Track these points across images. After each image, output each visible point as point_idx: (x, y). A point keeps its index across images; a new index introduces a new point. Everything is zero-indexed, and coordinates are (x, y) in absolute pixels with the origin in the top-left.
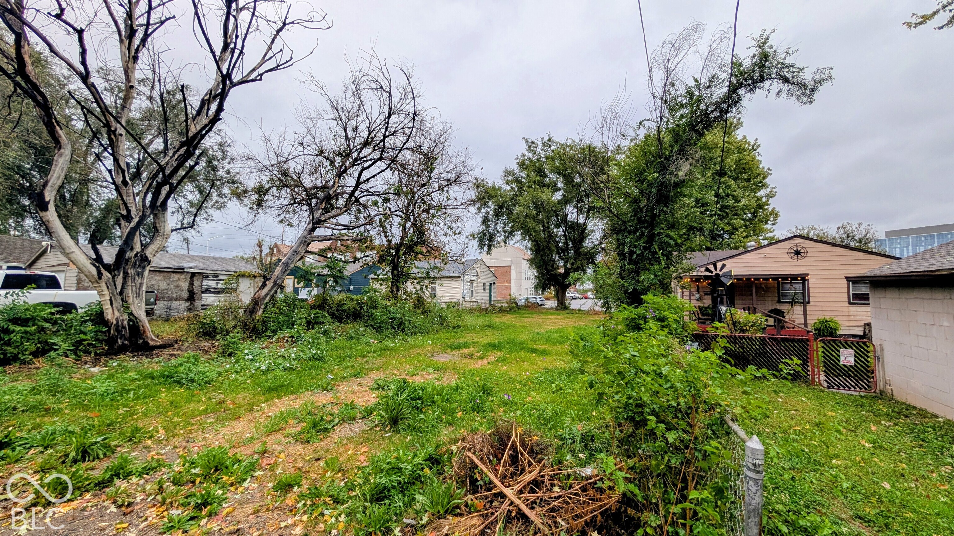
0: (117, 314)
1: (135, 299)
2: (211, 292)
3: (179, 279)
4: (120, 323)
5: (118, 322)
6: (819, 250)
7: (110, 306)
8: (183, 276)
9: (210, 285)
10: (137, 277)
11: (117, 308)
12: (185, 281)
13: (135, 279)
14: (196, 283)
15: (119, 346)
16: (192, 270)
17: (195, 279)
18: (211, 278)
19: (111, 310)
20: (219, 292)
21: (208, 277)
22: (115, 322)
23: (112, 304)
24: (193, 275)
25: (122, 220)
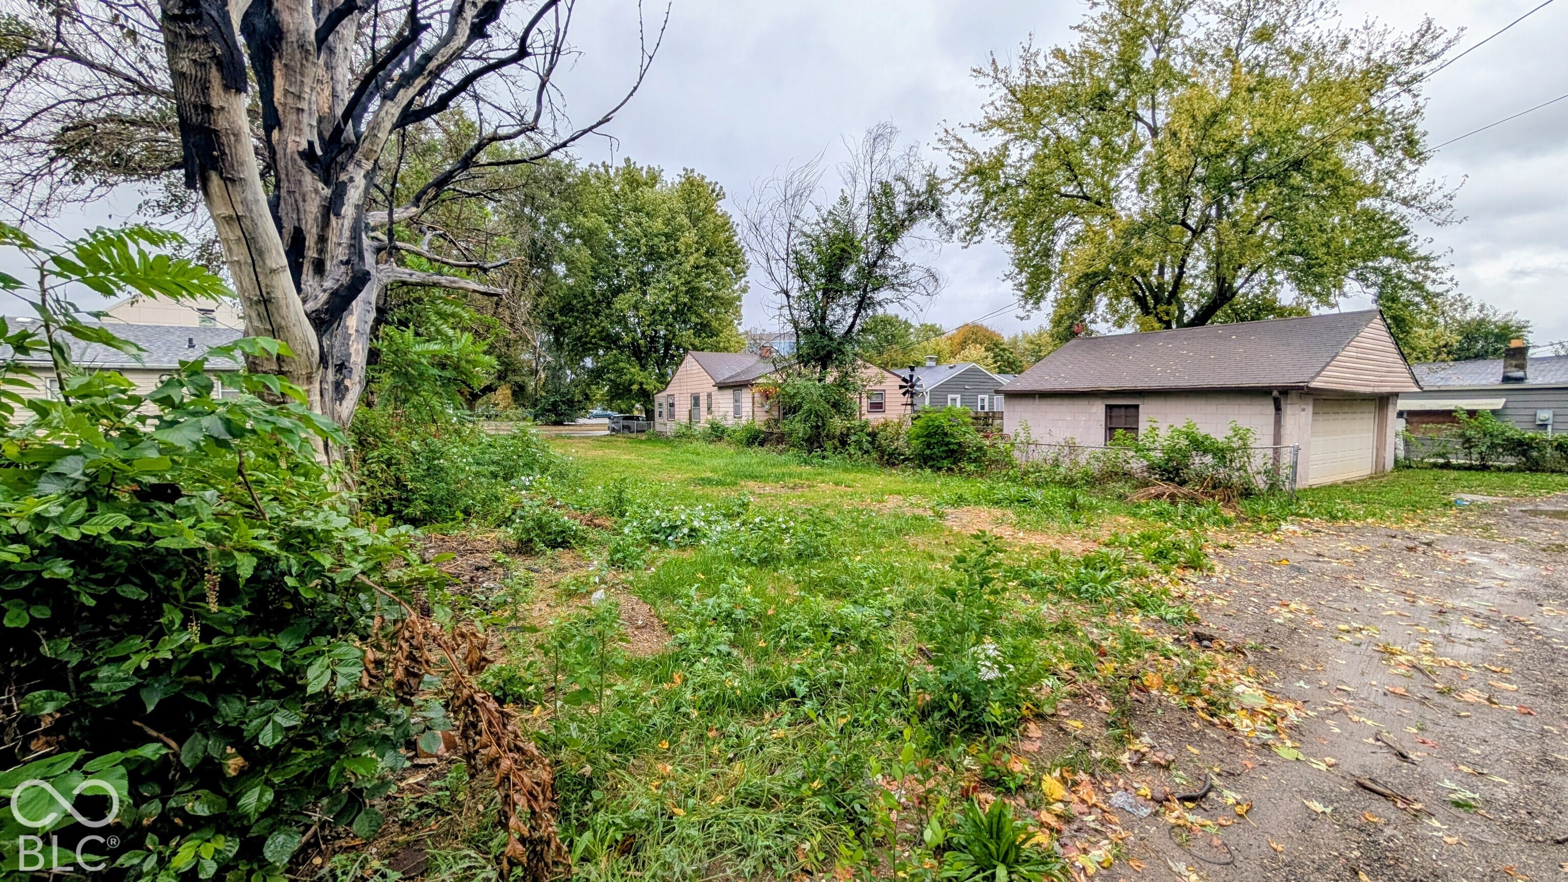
25: (306, 170)
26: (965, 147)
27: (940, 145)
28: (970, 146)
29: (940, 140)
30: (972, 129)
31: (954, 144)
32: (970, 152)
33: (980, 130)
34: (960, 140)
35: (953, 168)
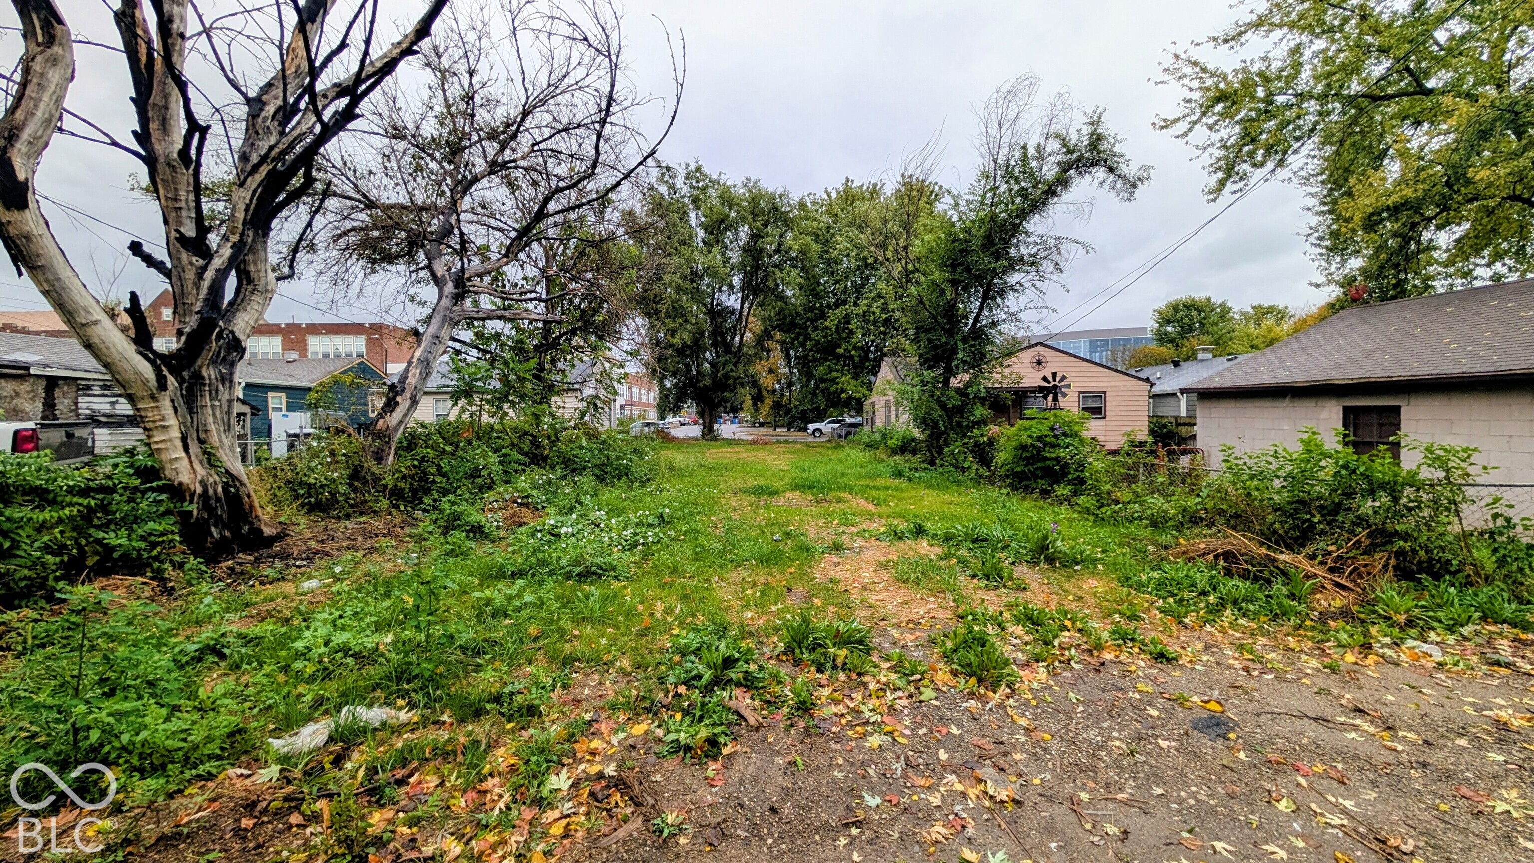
0: (201, 472)
1: (223, 436)
2: (99, 424)
3: (18, 394)
4: (211, 492)
5: (205, 491)
6: (1057, 359)
7: (183, 455)
8: (26, 387)
9: (95, 406)
10: (221, 387)
11: (197, 457)
12: (33, 399)
13: (217, 391)
14: (63, 403)
15: (216, 543)
16: (50, 372)
17: (57, 393)
18: (97, 390)
19: (186, 462)
20: (120, 425)
21: (89, 387)
22: (199, 490)
23: (186, 449)
24: (52, 382)
25: (182, 250)
26: (1204, 70)
27: (1166, 77)
28: (1211, 67)
29: (1167, 70)
30: (1212, 44)
31: (1188, 70)
32: (1213, 75)
33: (1226, 41)
34: (1195, 64)
35: (1189, 101)
